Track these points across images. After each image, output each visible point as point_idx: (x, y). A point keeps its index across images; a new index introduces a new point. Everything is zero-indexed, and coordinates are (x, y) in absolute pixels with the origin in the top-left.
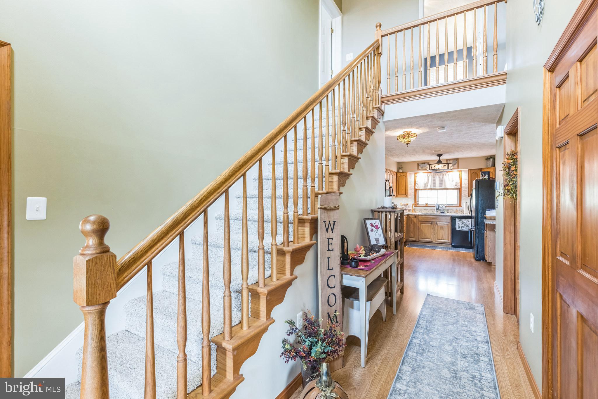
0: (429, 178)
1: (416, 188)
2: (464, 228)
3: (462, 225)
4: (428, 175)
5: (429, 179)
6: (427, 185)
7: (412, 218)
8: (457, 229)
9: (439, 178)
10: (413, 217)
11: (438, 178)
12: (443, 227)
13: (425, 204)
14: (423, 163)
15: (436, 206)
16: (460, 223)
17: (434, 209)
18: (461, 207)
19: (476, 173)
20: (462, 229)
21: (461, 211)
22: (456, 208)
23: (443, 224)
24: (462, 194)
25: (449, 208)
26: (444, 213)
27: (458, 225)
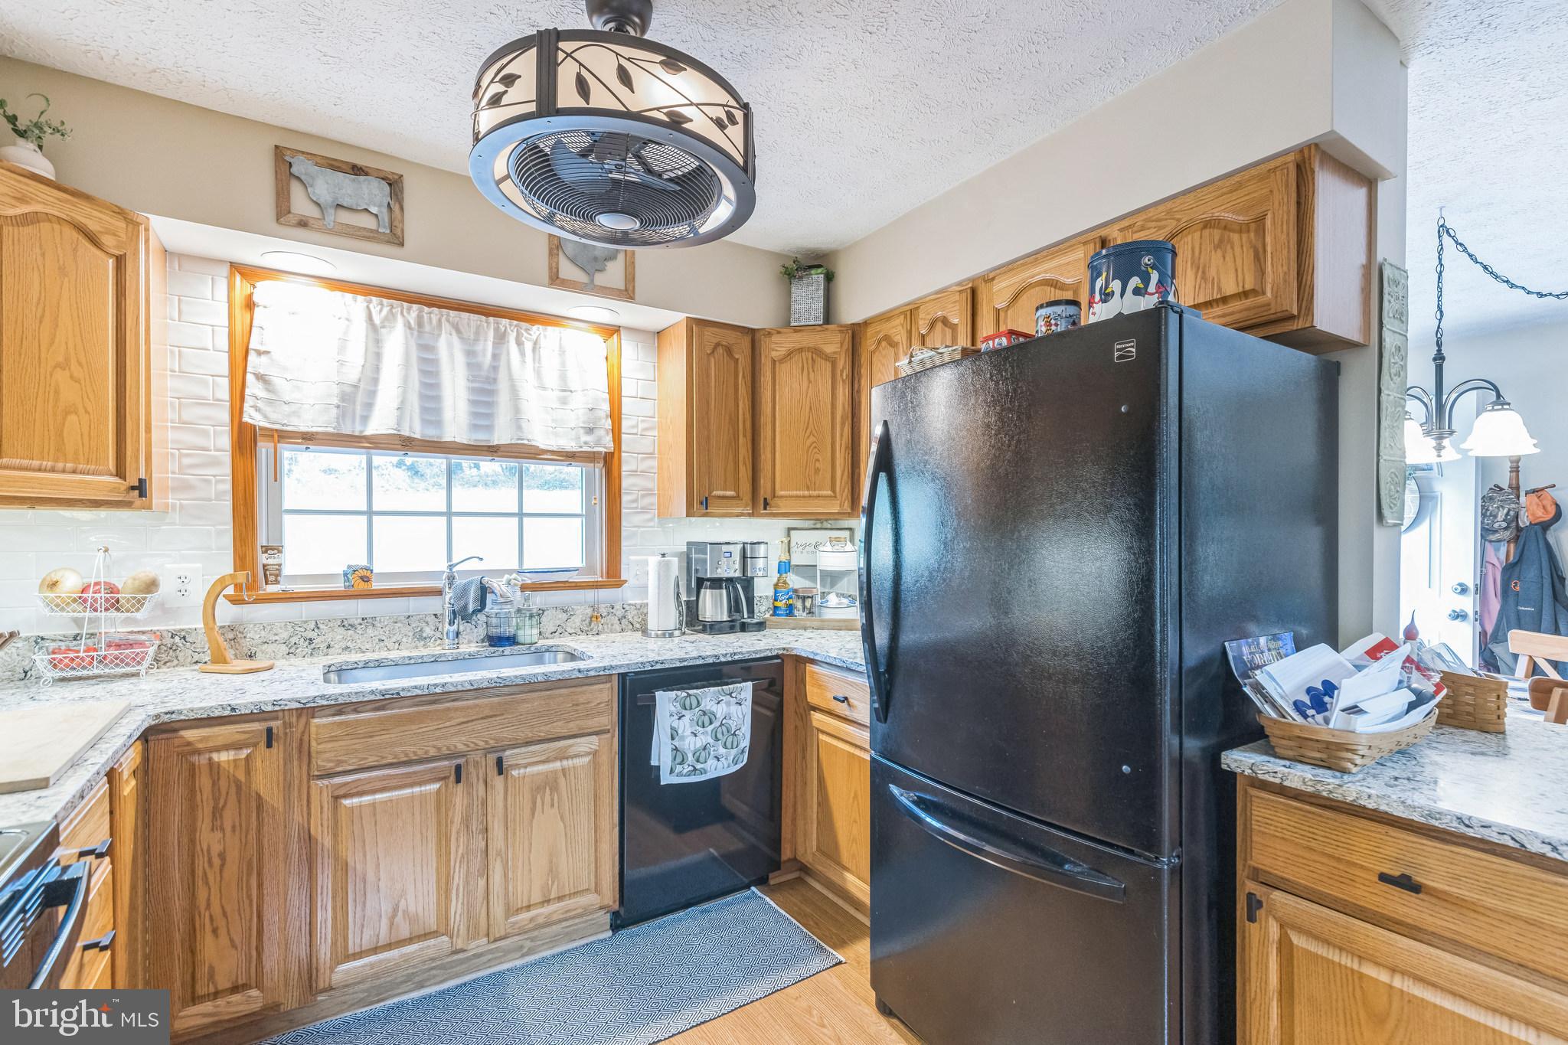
0: (378, 342)
1: (251, 416)
2: (711, 762)
3: (700, 741)
4: (377, 320)
5: (378, 356)
6: (360, 398)
7: (223, 757)
8: (666, 779)
9: (470, 353)
10: (236, 746)
11: (460, 358)
12: (555, 788)
13: (340, 570)
14: (335, 166)
15: (449, 595)
16: (685, 726)
17: (431, 619)
18: (620, 584)
19: (729, 351)
20: (699, 766)
21: (620, 613)
22: (589, 595)
23: (556, 759)
24: (625, 498)
25: (539, 599)
26: (512, 640)
27: (670, 747)
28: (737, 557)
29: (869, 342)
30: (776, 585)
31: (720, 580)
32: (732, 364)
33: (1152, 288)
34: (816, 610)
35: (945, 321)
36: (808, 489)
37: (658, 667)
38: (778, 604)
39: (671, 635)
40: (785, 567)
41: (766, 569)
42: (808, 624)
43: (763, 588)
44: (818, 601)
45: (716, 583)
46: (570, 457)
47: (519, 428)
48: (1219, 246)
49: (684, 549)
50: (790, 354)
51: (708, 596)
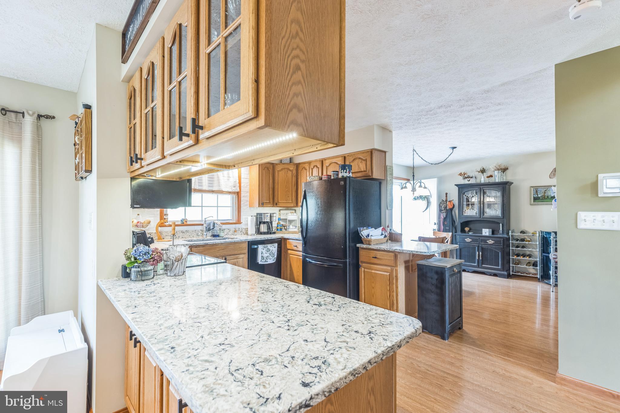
2: (269, 260)
3: (267, 255)
8: (260, 263)
13: (180, 219)
15: (205, 225)
16: (264, 251)
17: (200, 231)
18: (240, 223)
19: (268, 169)
20: (267, 260)
21: (241, 230)
22: (234, 226)
23: (236, 259)
24: (242, 203)
25: (224, 227)
26: (218, 236)
27: (261, 256)
28: (269, 216)
29: (300, 168)
30: (278, 224)
31: (265, 222)
32: (269, 172)
33: (348, 172)
34: (287, 229)
35: (317, 166)
36: (286, 200)
37: (256, 240)
38: (278, 228)
39: (254, 235)
40: (279, 219)
41: (276, 219)
42: (286, 232)
43: (275, 224)
44: (288, 227)
45: (264, 223)
46: (230, 193)
47: (219, 186)
48: (361, 162)
49: (256, 215)
50: (282, 170)
51: (262, 225)
